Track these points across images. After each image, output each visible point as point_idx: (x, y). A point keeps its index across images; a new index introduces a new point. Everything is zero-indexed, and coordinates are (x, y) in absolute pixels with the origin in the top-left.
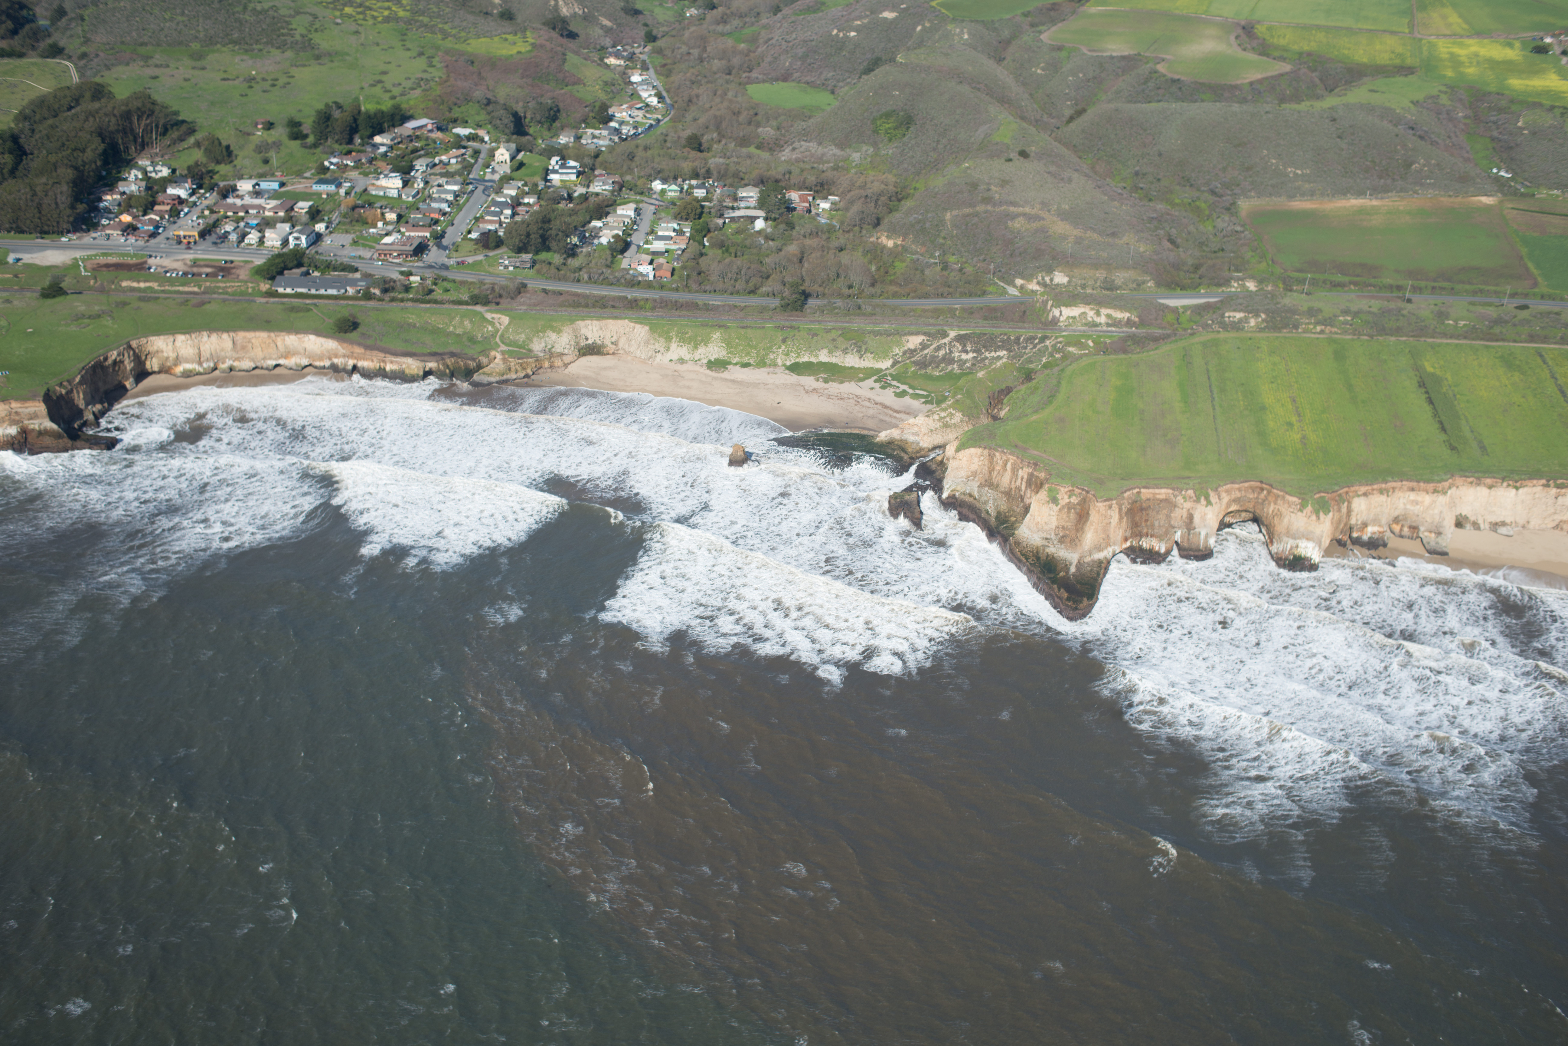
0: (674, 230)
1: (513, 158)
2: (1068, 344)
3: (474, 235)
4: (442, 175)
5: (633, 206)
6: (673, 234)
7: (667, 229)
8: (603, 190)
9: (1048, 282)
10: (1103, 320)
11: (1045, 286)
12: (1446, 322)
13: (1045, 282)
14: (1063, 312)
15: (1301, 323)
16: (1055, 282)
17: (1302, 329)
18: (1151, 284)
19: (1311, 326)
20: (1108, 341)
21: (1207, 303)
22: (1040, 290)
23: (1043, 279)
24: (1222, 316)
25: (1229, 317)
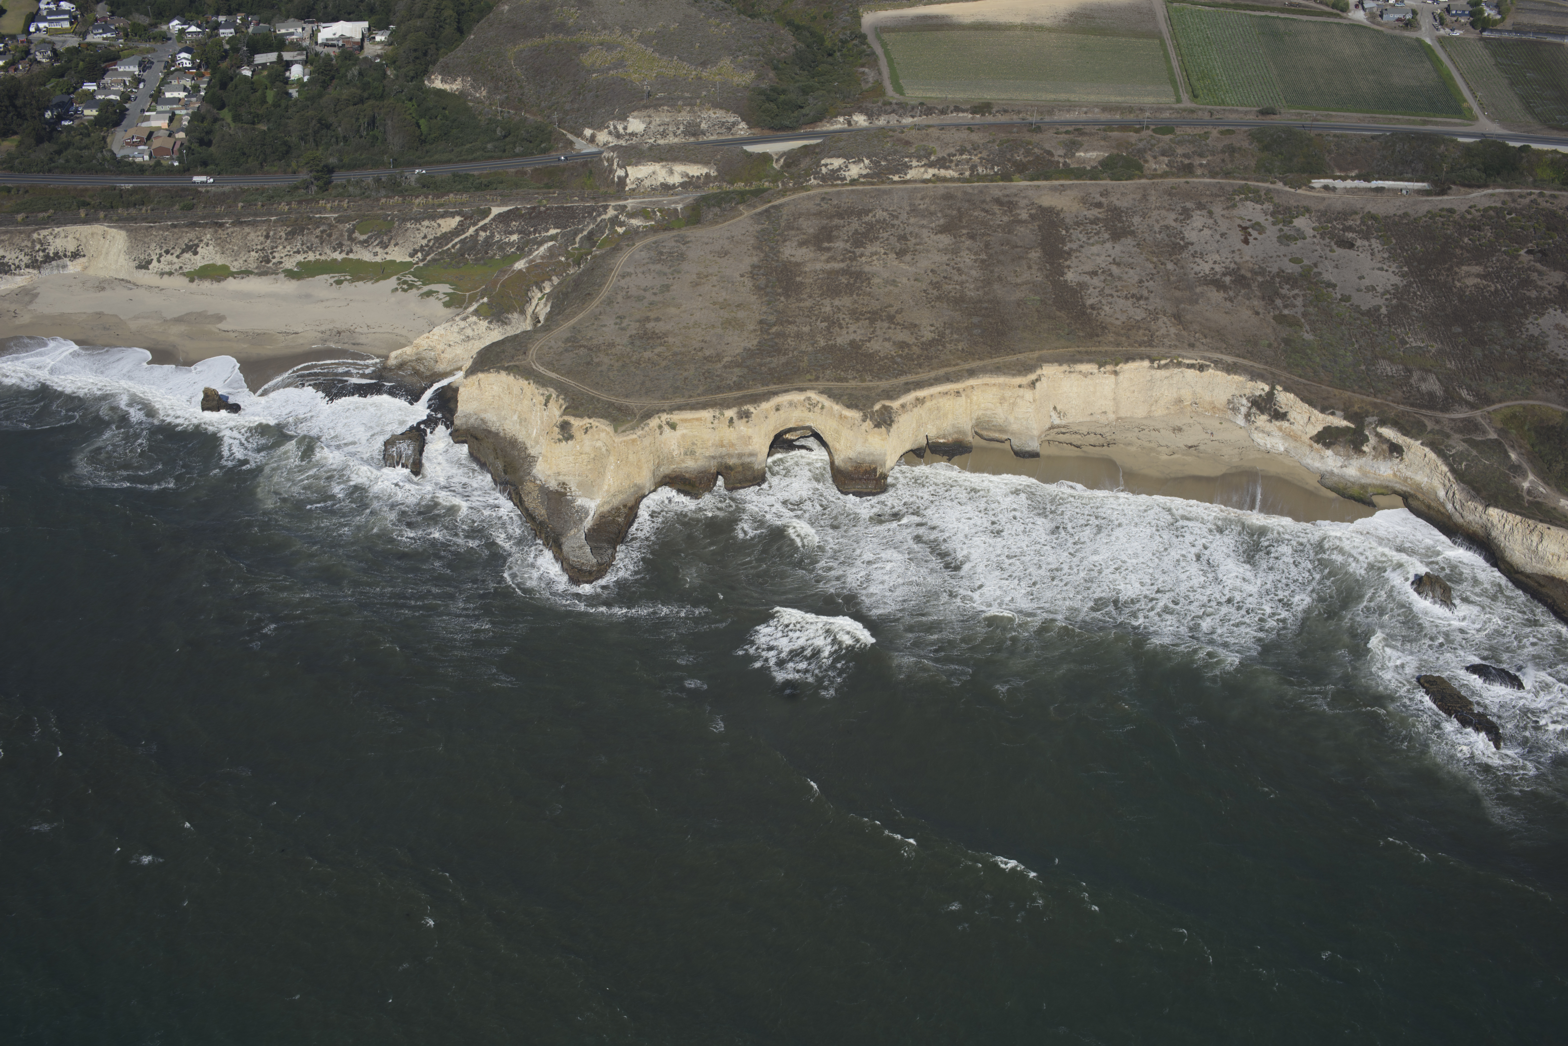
0: (185, 89)
5: (139, 58)
7: (175, 89)
8: (104, 39)
9: (621, 131)
10: (676, 179)
11: (618, 136)
12: (1077, 154)
13: (618, 132)
14: (629, 172)
15: (911, 167)
16: (629, 131)
17: (911, 174)
18: (743, 125)
19: (922, 170)
20: (679, 207)
21: (805, 147)
22: (613, 141)
23: (615, 128)
24: (818, 165)
25: (826, 165)
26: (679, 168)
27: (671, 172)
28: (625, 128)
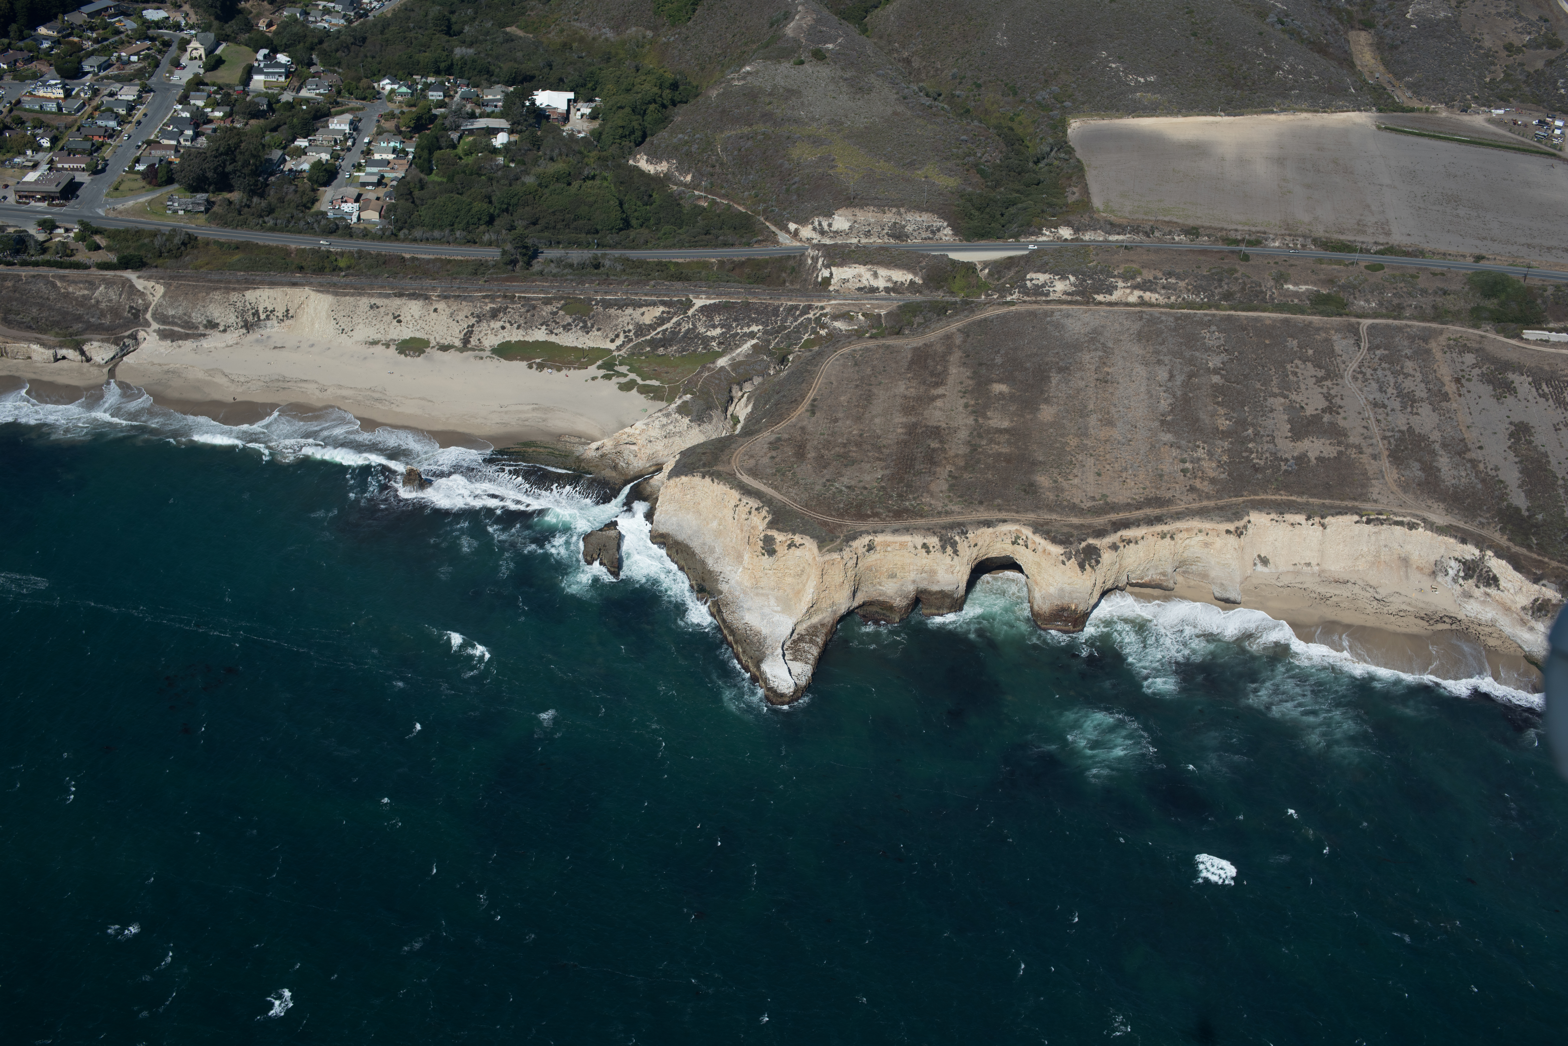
0: (394, 150)
1: (210, 52)
2: (835, 317)
3: (140, 167)
4: (118, 79)
5: (348, 117)
6: (391, 157)
7: (384, 150)
8: (317, 94)
9: (826, 228)
10: (881, 283)
11: (823, 233)
12: (1285, 286)
13: (822, 229)
14: (834, 274)
15: (1116, 288)
16: (834, 228)
17: (1116, 296)
18: (948, 231)
19: (1128, 291)
20: (883, 312)
21: (1010, 258)
22: (816, 238)
23: (820, 224)
24: (1024, 279)
25: (1031, 280)
26: (883, 272)
27: (875, 275)
28: (830, 225)
